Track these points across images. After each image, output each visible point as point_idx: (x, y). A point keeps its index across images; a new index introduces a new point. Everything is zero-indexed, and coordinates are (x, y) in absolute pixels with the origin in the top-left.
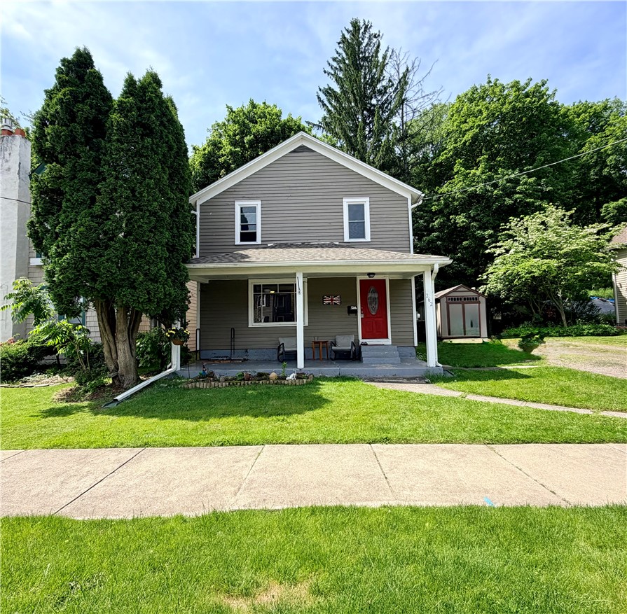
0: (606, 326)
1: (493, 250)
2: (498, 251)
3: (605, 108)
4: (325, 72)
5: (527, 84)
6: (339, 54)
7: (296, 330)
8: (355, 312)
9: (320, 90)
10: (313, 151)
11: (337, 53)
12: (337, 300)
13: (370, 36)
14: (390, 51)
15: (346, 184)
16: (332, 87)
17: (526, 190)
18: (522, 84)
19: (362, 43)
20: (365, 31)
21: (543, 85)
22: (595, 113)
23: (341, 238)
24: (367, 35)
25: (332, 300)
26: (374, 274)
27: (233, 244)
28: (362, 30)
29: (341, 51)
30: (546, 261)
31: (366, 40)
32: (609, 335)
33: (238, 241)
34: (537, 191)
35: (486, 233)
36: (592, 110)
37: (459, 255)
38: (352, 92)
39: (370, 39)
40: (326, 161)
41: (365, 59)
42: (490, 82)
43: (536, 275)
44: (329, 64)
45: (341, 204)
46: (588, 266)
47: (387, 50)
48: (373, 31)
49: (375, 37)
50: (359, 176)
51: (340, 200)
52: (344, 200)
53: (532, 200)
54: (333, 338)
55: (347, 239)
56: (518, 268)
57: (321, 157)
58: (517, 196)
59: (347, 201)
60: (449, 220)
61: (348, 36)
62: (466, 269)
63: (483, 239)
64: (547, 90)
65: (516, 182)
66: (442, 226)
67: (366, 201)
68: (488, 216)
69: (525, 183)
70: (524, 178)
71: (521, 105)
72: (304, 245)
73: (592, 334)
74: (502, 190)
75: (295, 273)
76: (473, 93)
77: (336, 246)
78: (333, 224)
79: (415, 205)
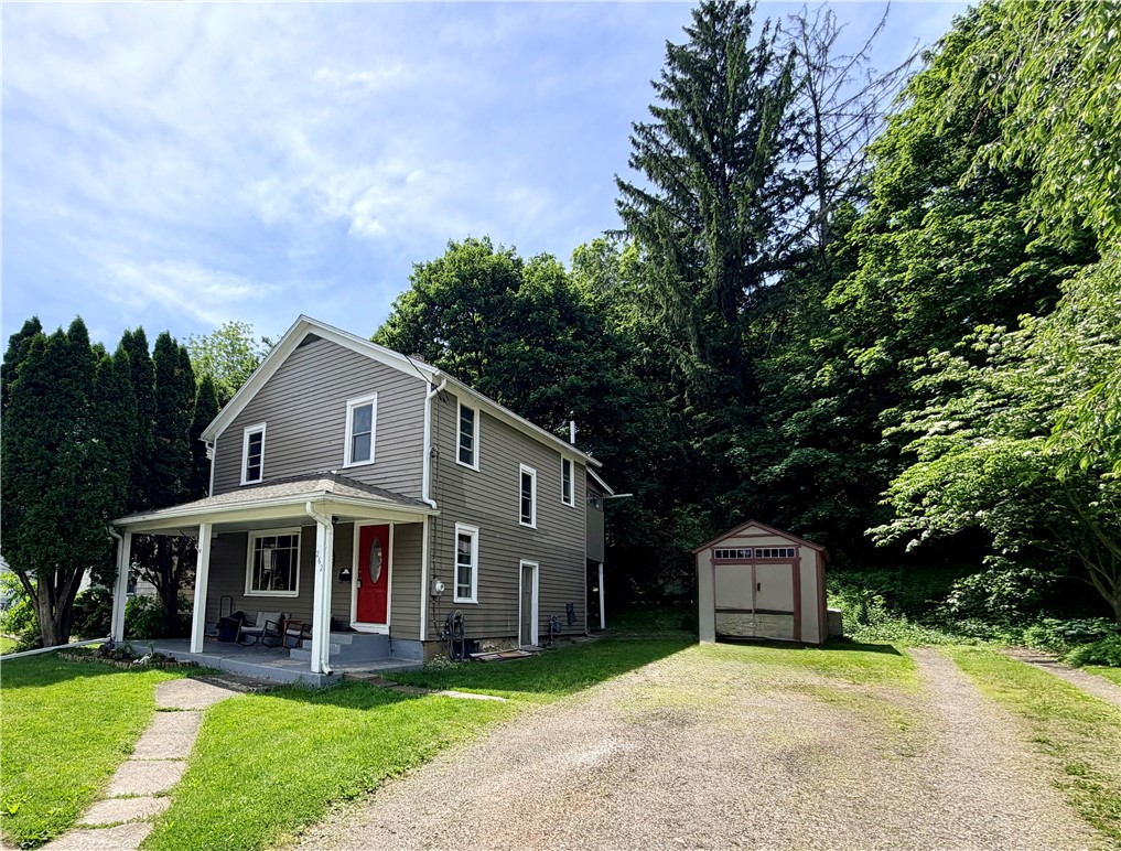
8: (350, 578)
10: (320, 338)
23: (339, 462)
27: (238, 484)
33: (244, 479)
45: (344, 410)
51: (344, 404)
52: (349, 403)
55: (347, 463)
57: (328, 344)
59: (352, 405)
67: (374, 399)
78: (333, 443)
79: (435, 392)
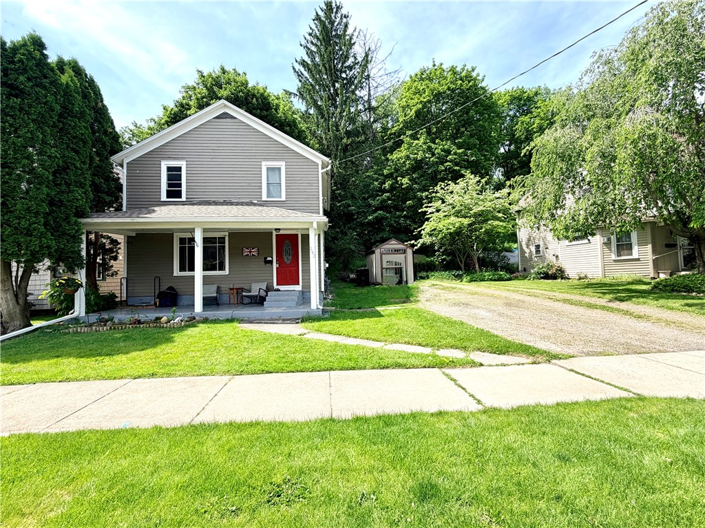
0: (502, 273)
1: (426, 209)
2: (430, 210)
3: (536, 94)
4: (301, 45)
5: (463, 69)
6: (313, 30)
7: (194, 279)
8: (271, 262)
9: (296, 61)
10: (235, 118)
11: (311, 29)
12: (255, 252)
13: (341, 16)
14: (358, 30)
15: (265, 149)
16: (306, 60)
17: (455, 159)
18: (458, 69)
19: (335, 22)
20: (337, 11)
21: (473, 70)
22: (528, 97)
23: (259, 197)
24: (339, 15)
25: (250, 252)
26: (279, 229)
27: (158, 200)
28: (335, 10)
29: (314, 27)
30: (460, 219)
31: (338, 20)
32: (503, 281)
33: (164, 198)
34: (464, 161)
35: (424, 194)
36: (526, 95)
37: (405, 213)
38: (324, 65)
39: (341, 19)
40: (247, 127)
41: (337, 36)
42: (434, 65)
43: (452, 231)
44: (305, 38)
45: (259, 167)
46: (490, 225)
47: (355, 31)
48: (344, 11)
49: (345, 17)
50: (276, 143)
51: (259, 163)
52: (262, 163)
53: (458, 168)
54: (249, 285)
55: (264, 198)
56: (440, 226)
57: (242, 124)
58: (448, 163)
59: (265, 165)
60: (397, 182)
61: (322, 14)
62: (410, 225)
63: (421, 199)
64: (478, 76)
65: (448, 152)
66: (392, 188)
67: (282, 165)
68: (426, 180)
69: (455, 154)
70: (454, 149)
71: (454, 86)
72: (225, 203)
73: (491, 280)
74: (438, 158)
75: (194, 229)
76: (422, 74)
77: (255, 205)
78: (252, 184)
79: (325, 170)
